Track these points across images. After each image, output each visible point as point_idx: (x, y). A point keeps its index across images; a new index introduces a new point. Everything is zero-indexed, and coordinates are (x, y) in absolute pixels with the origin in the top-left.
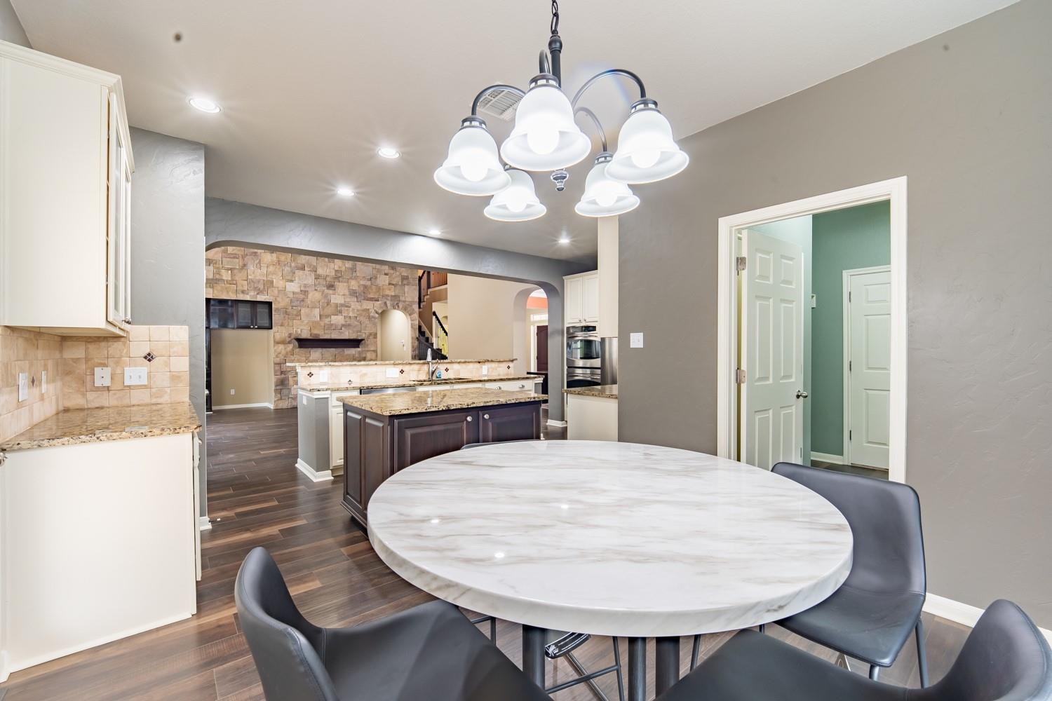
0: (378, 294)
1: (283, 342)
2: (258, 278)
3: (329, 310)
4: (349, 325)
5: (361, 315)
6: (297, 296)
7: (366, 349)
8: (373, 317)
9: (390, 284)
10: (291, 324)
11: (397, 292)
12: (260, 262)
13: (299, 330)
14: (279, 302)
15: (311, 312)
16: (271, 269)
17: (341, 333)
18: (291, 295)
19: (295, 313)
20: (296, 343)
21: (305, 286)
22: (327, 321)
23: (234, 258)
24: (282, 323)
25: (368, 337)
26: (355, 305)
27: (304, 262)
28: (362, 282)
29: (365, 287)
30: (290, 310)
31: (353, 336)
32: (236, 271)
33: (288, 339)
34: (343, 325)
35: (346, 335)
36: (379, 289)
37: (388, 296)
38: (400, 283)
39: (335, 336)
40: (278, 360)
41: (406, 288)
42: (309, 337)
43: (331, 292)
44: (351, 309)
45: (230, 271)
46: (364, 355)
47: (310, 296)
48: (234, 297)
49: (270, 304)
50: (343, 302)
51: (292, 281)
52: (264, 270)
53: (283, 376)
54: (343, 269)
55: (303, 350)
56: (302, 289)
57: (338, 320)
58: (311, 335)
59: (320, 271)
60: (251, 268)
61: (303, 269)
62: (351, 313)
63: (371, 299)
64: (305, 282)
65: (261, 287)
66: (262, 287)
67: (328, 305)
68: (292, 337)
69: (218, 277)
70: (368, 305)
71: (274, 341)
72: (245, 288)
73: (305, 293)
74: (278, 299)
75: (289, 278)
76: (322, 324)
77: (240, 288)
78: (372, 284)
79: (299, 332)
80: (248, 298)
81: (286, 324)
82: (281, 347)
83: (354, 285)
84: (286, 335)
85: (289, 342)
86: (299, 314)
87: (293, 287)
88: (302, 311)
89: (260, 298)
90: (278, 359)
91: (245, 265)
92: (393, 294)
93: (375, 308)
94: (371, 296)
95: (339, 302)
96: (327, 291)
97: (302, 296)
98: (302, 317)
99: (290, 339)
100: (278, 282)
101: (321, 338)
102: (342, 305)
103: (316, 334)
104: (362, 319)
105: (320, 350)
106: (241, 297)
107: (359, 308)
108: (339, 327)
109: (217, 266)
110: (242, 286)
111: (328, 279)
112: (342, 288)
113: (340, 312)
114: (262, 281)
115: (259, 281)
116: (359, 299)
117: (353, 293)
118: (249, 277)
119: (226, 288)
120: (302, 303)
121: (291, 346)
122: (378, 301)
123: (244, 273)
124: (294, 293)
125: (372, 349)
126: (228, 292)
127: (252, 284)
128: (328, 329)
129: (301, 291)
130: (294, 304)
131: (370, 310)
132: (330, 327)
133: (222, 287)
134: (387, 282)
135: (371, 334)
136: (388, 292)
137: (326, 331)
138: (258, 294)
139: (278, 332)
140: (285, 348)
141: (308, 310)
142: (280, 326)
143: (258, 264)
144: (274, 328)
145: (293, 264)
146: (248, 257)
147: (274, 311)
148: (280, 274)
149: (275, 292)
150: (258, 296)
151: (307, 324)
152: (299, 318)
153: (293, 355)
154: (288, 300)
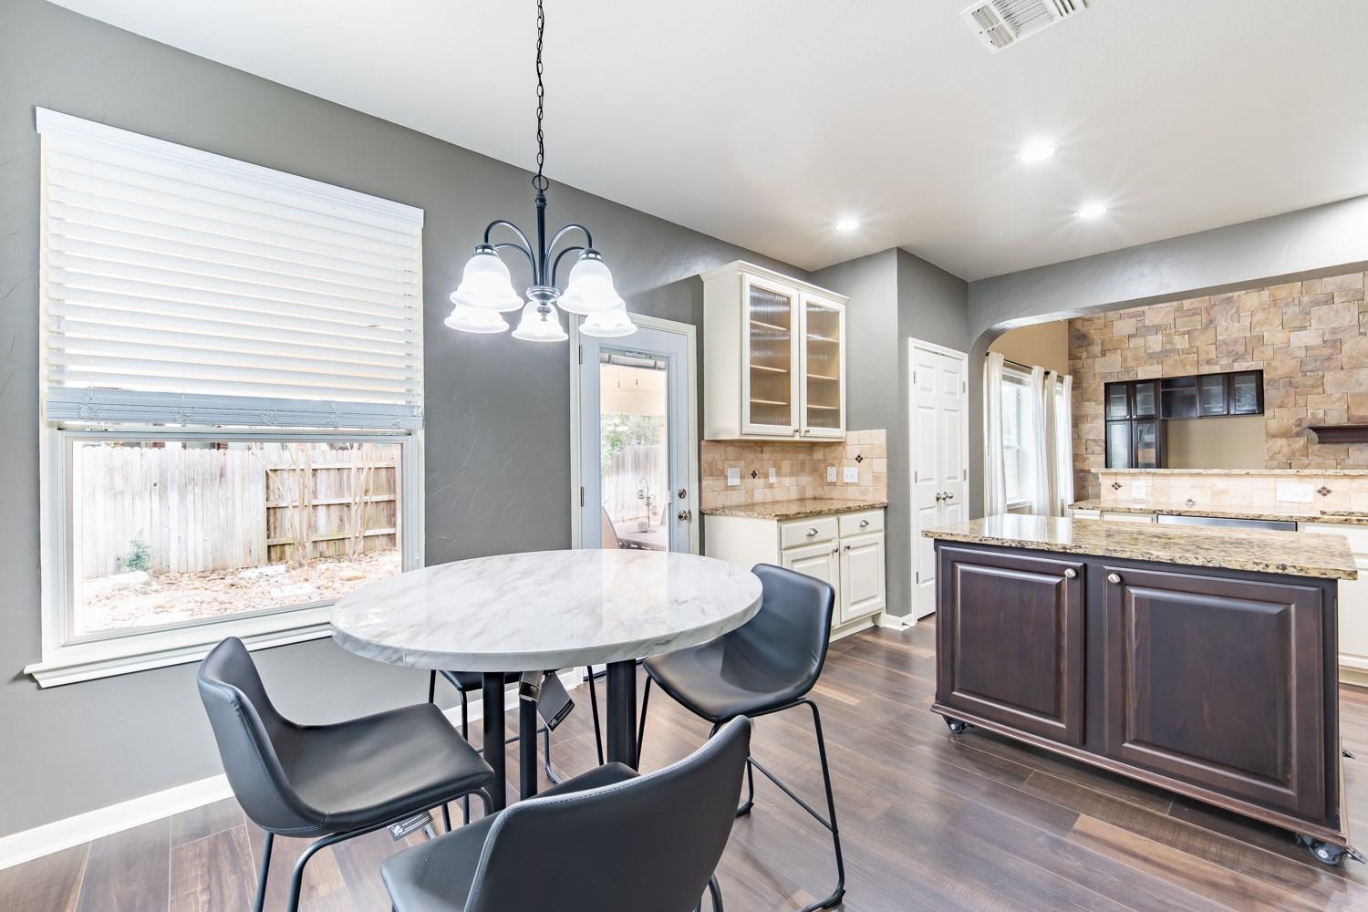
1: (1285, 434)
2: (1234, 336)
6: (1316, 351)
10: (1301, 401)
12: (1238, 311)
13: (1320, 412)
14: (1276, 369)
15: (1351, 376)
16: (1259, 316)
18: (1302, 354)
19: (1310, 382)
20: (1314, 436)
21: (1334, 331)
23: (1193, 315)
24: (1283, 402)
27: (1329, 289)
30: (1299, 378)
32: (1196, 334)
33: (1295, 430)
40: (1273, 465)
42: (1344, 422)
45: (1187, 336)
47: (1346, 348)
48: (1195, 372)
49: (1259, 374)
51: (1304, 328)
52: (1246, 322)
55: (1328, 448)
56: (1328, 337)
58: (1349, 419)
60: (1222, 323)
61: (1330, 301)
64: (1332, 325)
65: (1241, 349)
66: (1243, 349)
68: (1305, 424)
69: (1168, 347)
71: (1267, 434)
72: (1213, 355)
73: (1336, 344)
74: (1273, 364)
75: (1297, 324)
77: (1203, 356)
79: (1322, 415)
80: (1217, 369)
81: (1291, 404)
82: (1281, 442)
84: (1292, 421)
85: (1298, 435)
86: (1320, 383)
87: (1306, 338)
88: (1328, 377)
89: (1240, 367)
90: (1274, 463)
91: (1211, 322)
97: (1327, 351)
98: (1327, 388)
99: (1299, 429)
100: (1274, 336)
103: (1363, 417)
106: (1205, 370)
109: (1168, 332)
110: (1208, 354)
114: (1242, 340)
115: (1236, 341)
118: (1219, 338)
119: (1181, 361)
120: (1326, 364)
121: (1301, 441)
123: (1211, 332)
124: (1308, 348)
126: (1184, 366)
127: (1224, 347)
129: (1324, 342)
130: (1309, 368)
133: (1175, 360)
138: (1234, 361)
139: (1275, 417)
140: (1289, 445)
141: (1341, 375)
142: (1281, 407)
143: (1235, 315)
144: (1266, 412)
145: (1305, 299)
146: (1216, 308)
147: (1268, 384)
148: (1278, 322)
149: (1269, 352)
150: (1236, 364)
151: (1340, 399)
152: (1320, 390)
153: (1307, 456)
154: (1294, 362)
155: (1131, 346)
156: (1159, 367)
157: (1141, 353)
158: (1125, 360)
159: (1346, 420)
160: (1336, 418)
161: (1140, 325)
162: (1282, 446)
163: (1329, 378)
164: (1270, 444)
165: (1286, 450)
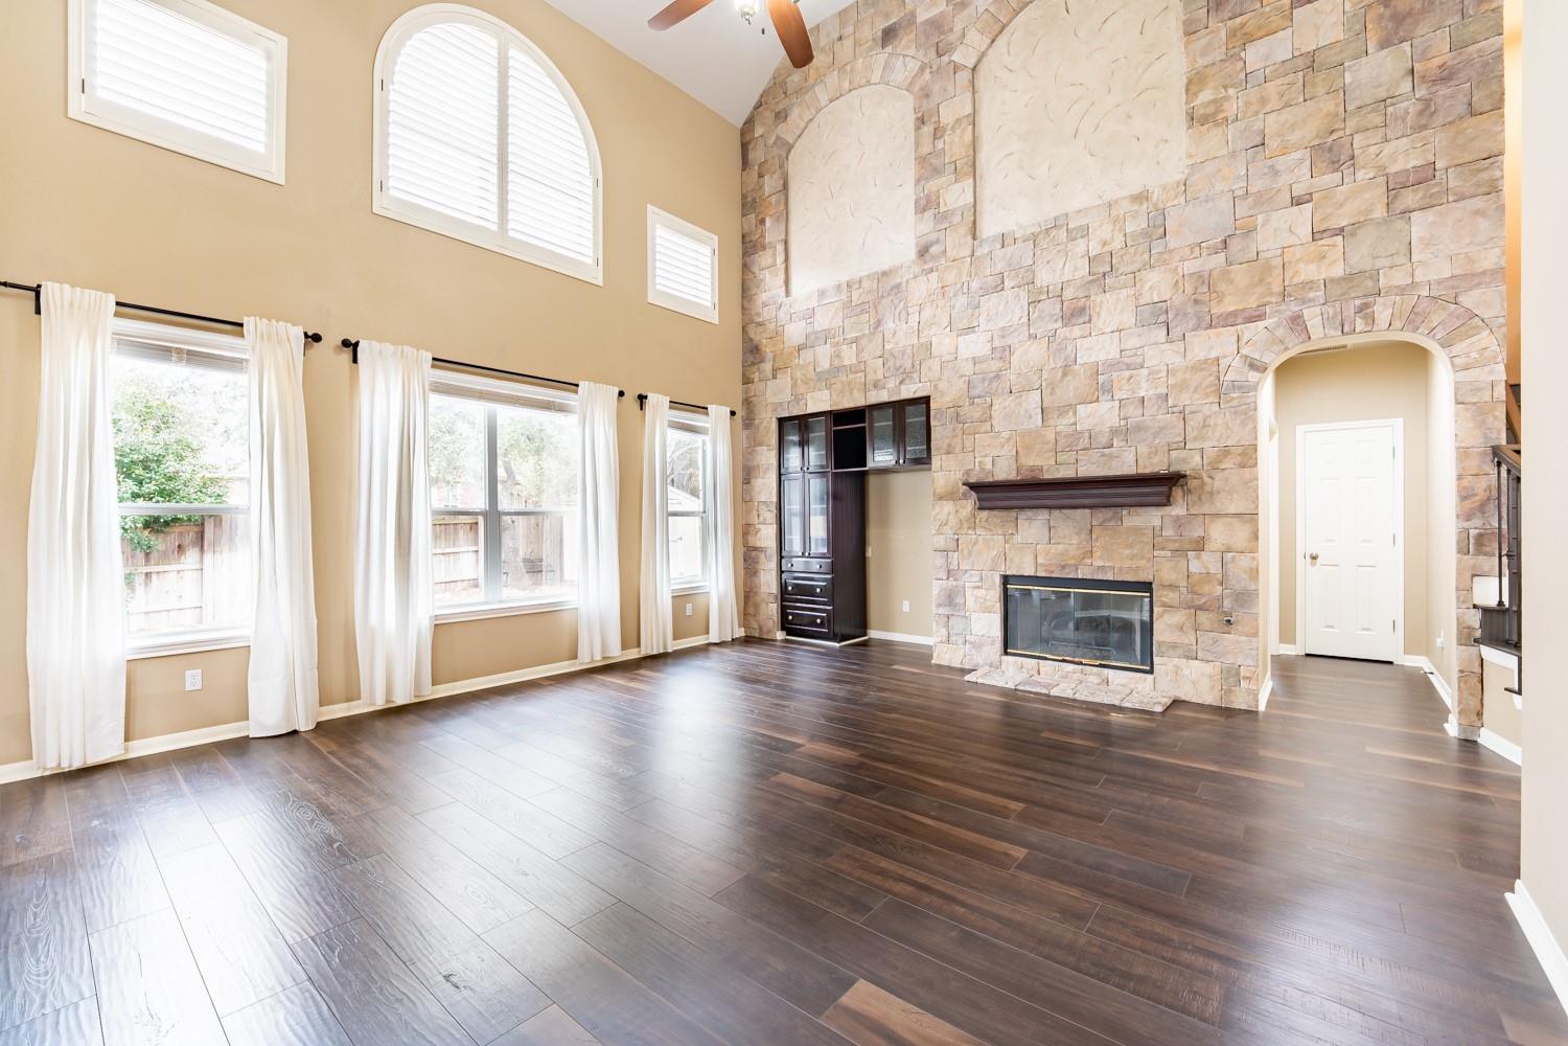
0: (1260, 289)
1: (949, 496)
2: (901, 344)
3: (1069, 390)
4: (1139, 428)
5: (1183, 386)
6: (984, 366)
7: (1206, 509)
8: (1234, 386)
9: (1316, 235)
10: (969, 445)
11: (1360, 258)
12: (906, 307)
13: (988, 461)
14: (944, 394)
15: (1019, 403)
16: (927, 312)
17: (1111, 457)
18: (968, 369)
19: (977, 415)
20: (975, 497)
21: (1004, 333)
22: (1063, 424)
23: (861, 312)
24: (949, 446)
25: (1215, 466)
26: (1161, 354)
28: (1189, 267)
29: (1204, 279)
30: (966, 407)
31: (1156, 465)
32: (864, 342)
33: (960, 488)
34: (1114, 432)
35: (1125, 464)
36: (1261, 268)
37: (1309, 285)
38: (1380, 212)
39: (1089, 468)
40: (940, 542)
41: (1420, 225)
42: (1012, 475)
43: (1077, 331)
44: (1145, 372)
45: (855, 345)
46: (1199, 533)
47: (1015, 359)
48: (862, 401)
49: (926, 400)
50: (1114, 354)
51: (973, 329)
52: (914, 322)
53: (951, 582)
54: (1118, 244)
55: (993, 516)
56: (997, 343)
57: (1100, 415)
58: (1018, 471)
59: (1044, 277)
60: (889, 325)
61: (1000, 287)
62: (1145, 386)
63: (1229, 320)
64: (1002, 324)
65: (908, 364)
66: (910, 363)
67: (1065, 375)
68: (972, 481)
69: (837, 363)
70: (1218, 344)
71: (934, 495)
72: (880, 374)
73: (1005, 353)
74: (940, 386)
75: (964, 324)
76: (1051, 437)
77: (871, 377)
78: (1229, 263)
79: (989, 466)
80: (883, 396)
81: (958, 448)
82: (948, 507)
83: (1157, 285)
84: (958, 476)
85: (963, 496)
86: (988, 414)
87: (974, 346)
88: (997, 405)
89: (908, 392)
90: (941, 539)
91: (879, 323)
92: (1338, 271)
93: (1244, 351)
94: (1229, 305)
95: (1102, 357)
96: (1063, 332)
97: (996, 365)
98: (995, 423)
100: (943, 343)
101: (1047, 476)
102: (1113, 365)
103: (1032, 469)
104: (1185, 399)
105: (1043, 515)
106: (876, 397)
107: (1176, 361)
108: (1104, 440)
109: (836, 340)
110: (875, 372)
111: (1068, 294)
112: (1114, 309)
113: (1108, 390)
114: (909, 352)
115: (903, 352)
116: (1176, 333)
117: (1160, 316)
118: (887, 347)
119: (849, 384)
120: (995, 385)
121: (966, 505)
122: (1260, 317)
123: (878, 339)
124: (975, 361)
125: (1232, 510)
126: (852, 391)
127: (891, 361)
128: (1070, 448)
129: (993, 350)
130: (977, 392)
131: (1224, 363)
132: (1075, 441)
133: (842, 382)
134: (1305, 232)
135: (1226, 452)
136: (1308, 272)
137: (1062, 458)
138: (900, 382)
139: (944, 470)
140: (957, 512)
141: (1010, 400)
142: (948, 453)
143: (903, 312)
144: (936, 462)
145: (974, 285)
146: (884, 301)
147: (935, 418)
148: (945, 322)
149: (935, 365)
150: (903, 387)
151: (1009, 440)
152: (987, 426)
153: (975, 529)
154: (961, 384)
155: (801, 362)
156: (827, 392)
157: (811, 374)
158: (794, 385)
159: (1014, 473)
160: (1004, 472)
161: (809, 330)
162: (949, 514)
163: (997, 407)
164: (937, 510)
165: (953, 521)
